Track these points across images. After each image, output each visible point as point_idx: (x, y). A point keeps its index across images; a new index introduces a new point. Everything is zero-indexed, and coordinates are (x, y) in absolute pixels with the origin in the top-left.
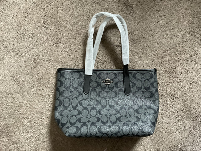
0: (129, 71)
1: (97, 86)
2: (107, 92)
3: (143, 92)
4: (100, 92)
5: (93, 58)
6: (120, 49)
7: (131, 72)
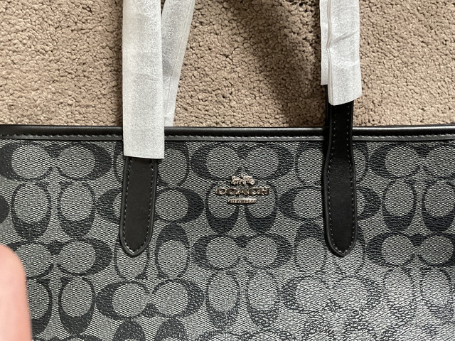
0: (356, 138)
1: (192, 214)
2: (242, 241)
3: (417, 240)
4: (207, 240)
5: (167, 69)
6: (308, 18)
7: (363, 137)
